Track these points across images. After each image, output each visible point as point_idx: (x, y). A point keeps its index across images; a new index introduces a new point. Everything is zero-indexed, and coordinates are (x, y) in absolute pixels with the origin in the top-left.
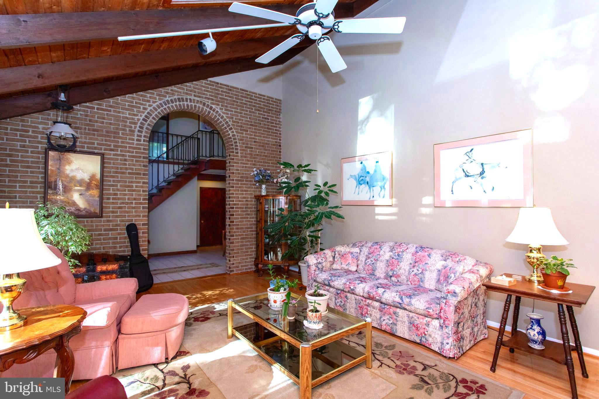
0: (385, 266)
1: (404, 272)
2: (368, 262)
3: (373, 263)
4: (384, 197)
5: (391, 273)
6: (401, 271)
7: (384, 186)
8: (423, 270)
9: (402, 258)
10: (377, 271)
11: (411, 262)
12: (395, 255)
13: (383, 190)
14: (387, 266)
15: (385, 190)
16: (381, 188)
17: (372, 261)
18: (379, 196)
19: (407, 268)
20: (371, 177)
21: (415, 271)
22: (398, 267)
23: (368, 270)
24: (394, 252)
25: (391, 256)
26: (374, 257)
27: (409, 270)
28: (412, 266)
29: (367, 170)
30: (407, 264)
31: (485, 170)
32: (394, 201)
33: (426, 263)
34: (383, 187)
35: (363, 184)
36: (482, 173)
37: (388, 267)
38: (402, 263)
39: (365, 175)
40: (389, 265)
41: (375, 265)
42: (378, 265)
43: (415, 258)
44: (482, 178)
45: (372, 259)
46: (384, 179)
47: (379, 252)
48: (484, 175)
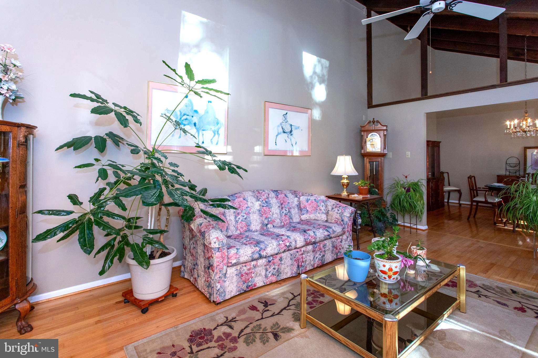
0: (259, 217)
1: (277, 216)
2: (239, 219)
3: (246, 218)
4: (217, 144)
5: (266, 222)
6: (274, 216)
7: (218, 132)
8: (289, 209)
9: (270, 203)
10: (252, 225)
11: (279, 205)
12: (264, 203)
13: (217, 136)
14: (260, 216)
15: (219, 136)
16: (214, 132)
17: (243, 216)
18: (212, 142)
19: (278, 211)
20: (201, 118)
21: (285, 212)
22: (270, 213)
23: (242, 228)
24: (260, 200)
25: (260, 205)
26: (244, 211)
27: (280, 213)
28: (280, 208)
29: (195, 109)
30: (276, 208)
31: (292, 130)
32: (229, 149)
33: (288, 203)
34: (216, 133)
35: (188, 124)
36: (291, 131)
37: (262, 216)
38: (272, 209)
39: (191, 114)
40: (262, 215)
41: (248, 219)
42: (251, 218)
43: (279, 201)
44: (291, 135)
45: (242, 214)
46: (218, 123)
47: (247, 204)
48: (292, 133)
